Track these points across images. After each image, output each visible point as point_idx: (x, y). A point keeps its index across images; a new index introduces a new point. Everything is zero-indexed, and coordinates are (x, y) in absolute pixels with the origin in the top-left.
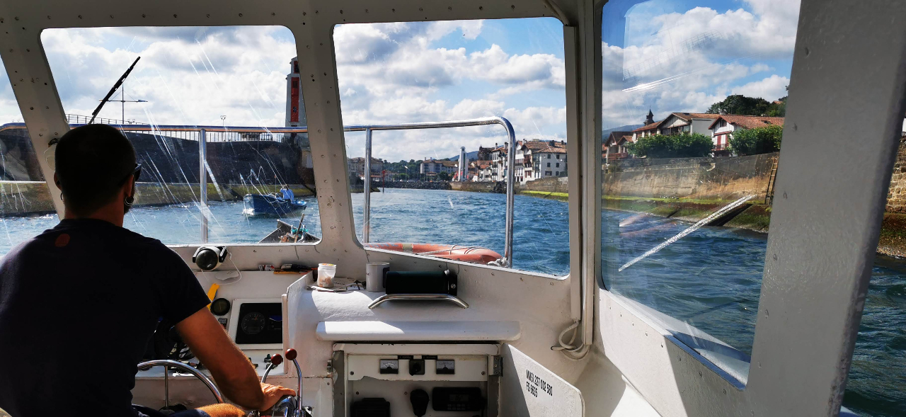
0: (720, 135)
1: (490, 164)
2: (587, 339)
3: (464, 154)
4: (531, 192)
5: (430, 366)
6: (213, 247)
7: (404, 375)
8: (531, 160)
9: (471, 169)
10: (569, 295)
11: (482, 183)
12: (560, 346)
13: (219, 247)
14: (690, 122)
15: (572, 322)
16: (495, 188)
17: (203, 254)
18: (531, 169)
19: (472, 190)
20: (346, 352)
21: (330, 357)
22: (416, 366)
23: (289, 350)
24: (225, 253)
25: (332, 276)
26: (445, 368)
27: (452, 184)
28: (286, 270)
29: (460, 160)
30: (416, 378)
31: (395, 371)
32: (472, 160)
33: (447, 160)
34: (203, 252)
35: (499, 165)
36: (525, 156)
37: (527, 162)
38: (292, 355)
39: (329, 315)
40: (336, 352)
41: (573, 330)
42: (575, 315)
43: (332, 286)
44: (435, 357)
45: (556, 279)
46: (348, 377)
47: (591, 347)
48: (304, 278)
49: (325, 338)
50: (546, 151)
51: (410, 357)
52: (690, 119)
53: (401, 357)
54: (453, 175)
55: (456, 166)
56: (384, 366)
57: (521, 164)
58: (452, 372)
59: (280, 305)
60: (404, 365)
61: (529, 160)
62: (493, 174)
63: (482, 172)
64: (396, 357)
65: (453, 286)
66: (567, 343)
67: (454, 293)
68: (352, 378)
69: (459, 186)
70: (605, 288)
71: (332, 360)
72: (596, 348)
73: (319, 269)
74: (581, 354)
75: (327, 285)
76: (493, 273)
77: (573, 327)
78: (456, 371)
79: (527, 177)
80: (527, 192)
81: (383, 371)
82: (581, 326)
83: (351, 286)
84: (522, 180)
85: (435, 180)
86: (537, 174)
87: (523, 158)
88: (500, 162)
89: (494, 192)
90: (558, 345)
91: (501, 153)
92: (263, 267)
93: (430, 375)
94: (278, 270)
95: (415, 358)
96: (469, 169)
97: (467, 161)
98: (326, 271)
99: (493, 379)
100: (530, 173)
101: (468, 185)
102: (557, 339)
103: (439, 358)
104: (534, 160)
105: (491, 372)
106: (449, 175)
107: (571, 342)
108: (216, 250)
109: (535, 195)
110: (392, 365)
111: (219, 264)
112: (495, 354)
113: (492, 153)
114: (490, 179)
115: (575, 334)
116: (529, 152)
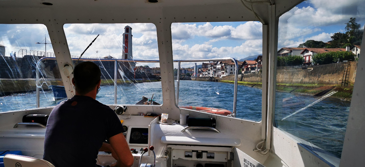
0: (306, 56)
1: (207, 70)
2: (268, 147)
3: (196, 66)
4: (224, 81)
5: (204, 155)
6: (122, 106)
7: (194, 158)
8: (224, 68)
9: (199, 72)
10: (261, 129)
11: (204, 77)
12: (257, 149)
13: (124, 106)
14: (291, 51)
15: (262, 140)
16: (209, 79)
17: (118, 109)
18: (224, 71)
19: (200, 80)
20: (172, 148)
21: (166, 150)
22: (199, 155)
23: (151, 147)
24: (126, 108)
25: (167, 118)
26: (211, 156)
27: (192, 78)
28: (149, 115)
29: (194, 68)
30: (199, 159)
31: (191, 156)
32: (199, 68)
33: (189, 68)
34: (118, 108)
35: (211, 70)
36: (221, 66)
37: (222, 69)
38: (152, 149)
39: (166, 133)
40: (168, 148)
41: (262, 143)
42: (263, 137)
43: (167, 122)
44: (206, 152)
45: (256, 123)
46: (173, 158)
47: (269, 150)
48: (156, 119)
49: (164, 142)
50: (230, 64)
51: (197, 151)
52: (291, 50)
53: (193, 151)
54: (192, 74)
55: (193, 70)
56: (186, 154)
57: (220, 70)
58: (213, 158)
59: (147, 129)
60: (194, 154)
61: (223, 68)
62: (208, 74)
63: (204, 73)
64: (191, 151)
65: (214, 124)
66: (260, 148)
67: (214, 127)
68: (174, 158)
69: (195, 79)
70: (276, 127)
71: (167, 151)
72: (272, 150)
73: (162, 116)
74: (265, 153)
75: (165, 122)
76: (230, 119)
77: (262, 142)
78: (215, 157)
79: (223, 75)
80: (223, 81)
81: (186, 156)
82: (266, 141)
83: (174, 123)
84: (220, 76)
85: (185, 76)
86: (227, 73)
87: (221, 67)
88: (211, 69)
89: (209, 81)
90: (256, 149)
91: (211, 65)
92: (140, 114)
93: (204, 159)
94: (146, 115)
95: (199, 151)
96: (198, 72)
97: (198, 69)
98: (164, 116)
99: (230, 161)
100: (223, 73)
101: (198, 78)
102: (256, 146)
103: (208, 152)
104: (225, 68)
105: (229, 159)
106: (190, 74)
107: (261, 148)
108: (122, 107)
109: (226, 82)
110: (190, 154)
111: (124, 112)
112: (231, 151)
113: (208, 65)
114: (207, 76)
115: (263, 145)
116: (223, 65)
